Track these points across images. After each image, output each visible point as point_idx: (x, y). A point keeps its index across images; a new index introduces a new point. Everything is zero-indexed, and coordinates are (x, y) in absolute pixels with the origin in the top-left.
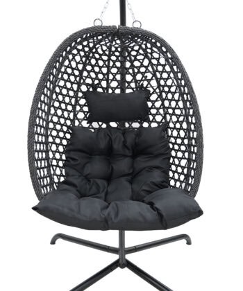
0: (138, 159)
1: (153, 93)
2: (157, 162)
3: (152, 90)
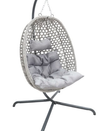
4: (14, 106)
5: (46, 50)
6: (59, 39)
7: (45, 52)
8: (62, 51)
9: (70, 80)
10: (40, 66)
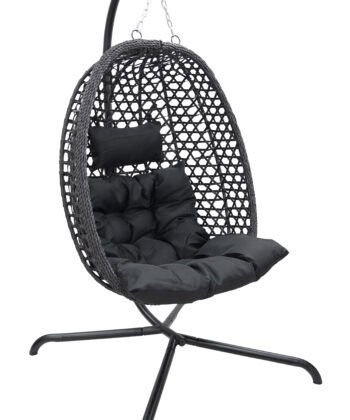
0: (160, 209)
1: (164, 125)
2: (183, 210)
3: (162, 122)
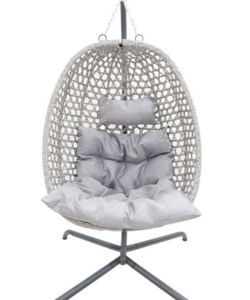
4: (65, 238)
5: (145, 126)
6: (173, 101)
7: (143, 129)
8: (180, 132)
9: (143, 215)
10: (118, 161)
